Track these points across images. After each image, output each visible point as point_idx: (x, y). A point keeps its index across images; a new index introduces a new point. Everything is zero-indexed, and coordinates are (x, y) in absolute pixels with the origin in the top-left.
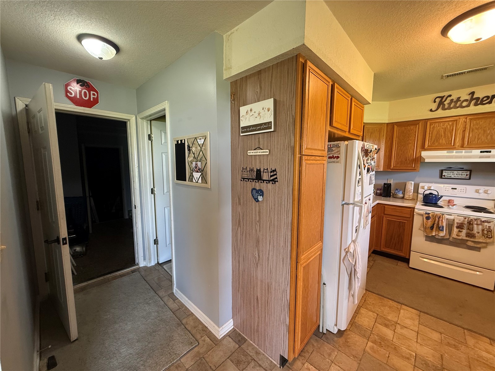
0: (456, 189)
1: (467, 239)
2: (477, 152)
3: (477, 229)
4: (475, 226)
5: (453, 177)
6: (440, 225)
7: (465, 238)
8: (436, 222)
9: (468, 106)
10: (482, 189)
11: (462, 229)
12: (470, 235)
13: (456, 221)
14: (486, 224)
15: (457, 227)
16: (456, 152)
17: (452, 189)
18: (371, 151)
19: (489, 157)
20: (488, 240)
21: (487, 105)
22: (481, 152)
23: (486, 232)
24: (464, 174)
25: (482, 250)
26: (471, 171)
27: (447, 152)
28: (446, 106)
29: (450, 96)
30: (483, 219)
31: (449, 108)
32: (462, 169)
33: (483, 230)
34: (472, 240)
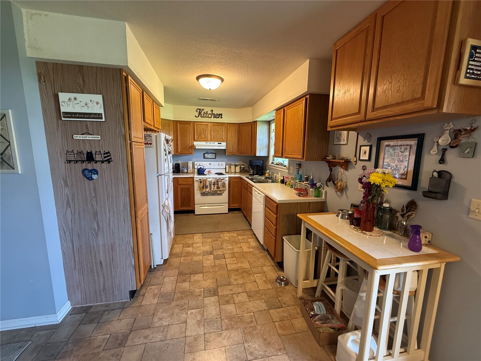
0: (211, 164)
1: (217, 190)
2: (216, 143)
3: (220, 183)
4: (219, 182)
5: (209, 157)
6: (206, 185)
7: (216, 190)
8: (204, 184)
9: (211, 117)
10: (220, 163)
11: (215, 185)
12: (218, 188)
13: (212, 181)
14: (223, 180)
15: (213, 185)
16: (209, 143)
17: (209, 164)
18: (169, 140)
19: (221, 146)
20: (224, 189)
21: (218, 118)
22: (218, 143)
23: (223, 185)
24: (213, 156)
25: (223, 194)
26: (215, 154)
27: (205, 143)
28: (202, 116)
29: (203, 110)
30: (222, 178)
31: (203, 117)
32: (212, 153)
33: (222, 184)
34: (219, 190)
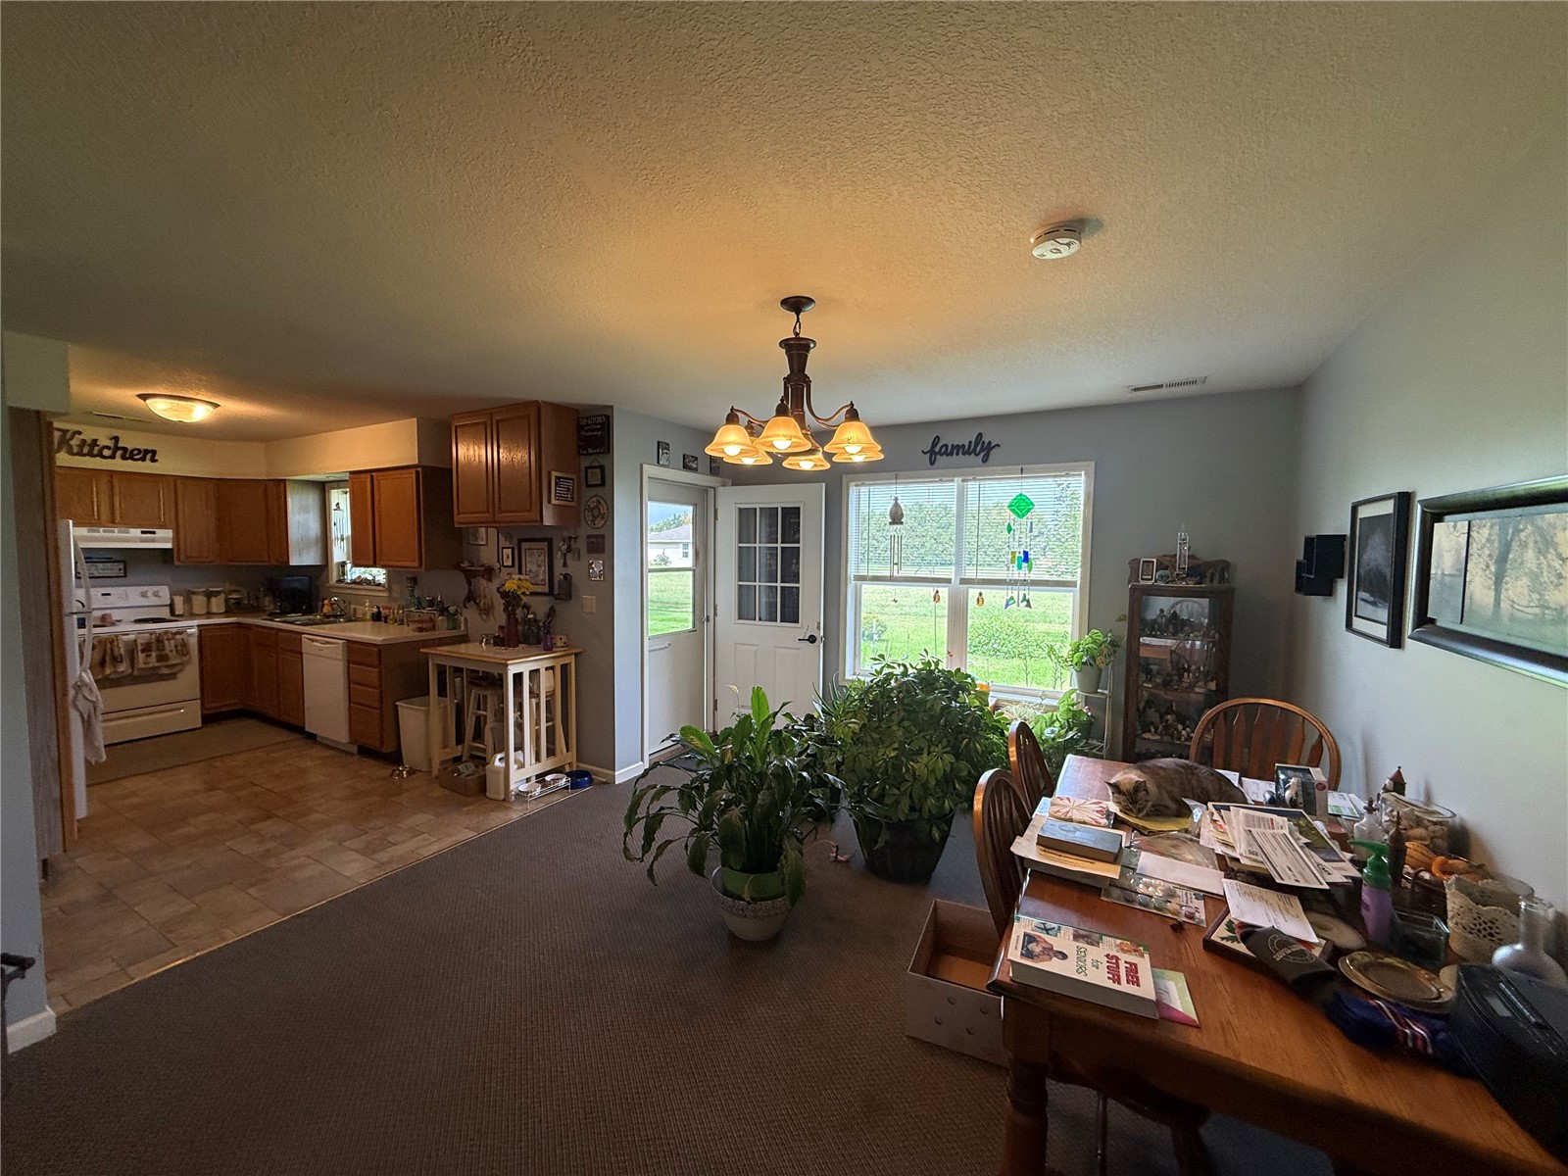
0: (109, 594)
1: (160, 664)
2: (136, 532)
3: (169, 646)
4: (166, 642)
5: (97, 575)
6: (116, 654)
7: (156, 665)
8: (108, 650)
10: (150, 590)
11: (150, 651)
12: (162, 658)
13: (139, 641)
14: (178, 637)
15: (143, 651)
16: (105, 531)
17: (103, 595)
19: (153, 541)
20: (185, 659)
21: (139, 462)
22: (143, 532)
23: (179, 648)
24: (115, 569)
25: (179, 676)
26: (124, 562)
27: (89, 531)
28: (75, 450)
30: (174, 631)
32: (109, 560)
33: (176, 646)
34: (165, 664)
